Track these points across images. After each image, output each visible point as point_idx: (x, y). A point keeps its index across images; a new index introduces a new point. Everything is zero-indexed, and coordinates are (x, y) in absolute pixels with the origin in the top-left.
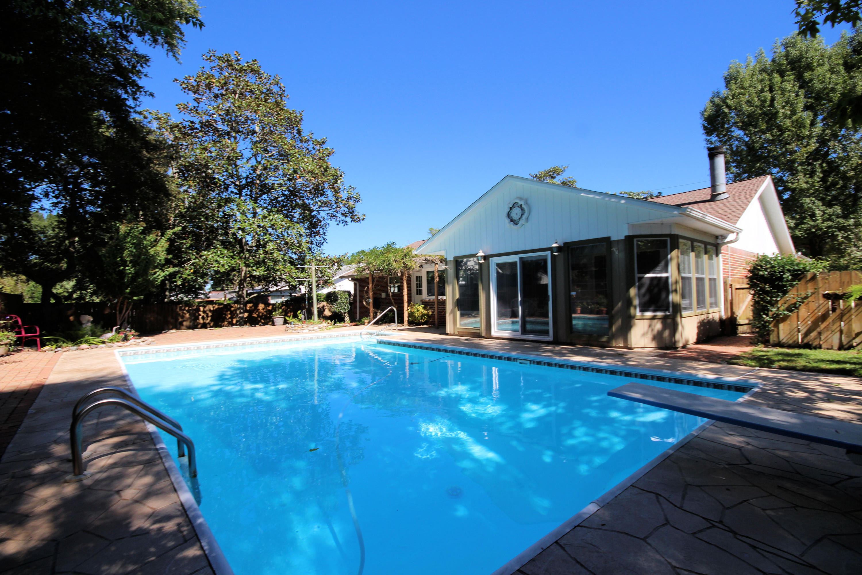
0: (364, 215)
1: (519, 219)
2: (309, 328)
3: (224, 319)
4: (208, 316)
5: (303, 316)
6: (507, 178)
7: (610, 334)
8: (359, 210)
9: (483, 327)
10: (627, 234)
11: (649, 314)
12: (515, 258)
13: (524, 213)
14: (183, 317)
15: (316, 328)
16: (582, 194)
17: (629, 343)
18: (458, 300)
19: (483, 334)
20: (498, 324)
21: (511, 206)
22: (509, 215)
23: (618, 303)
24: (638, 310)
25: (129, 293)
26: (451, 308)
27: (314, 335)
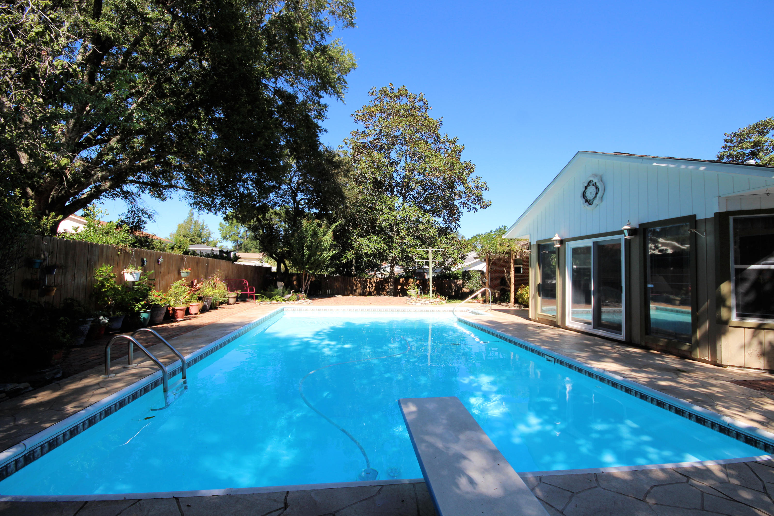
0: (490, 202)
1: (594, 199)
2: (421, 302)
3: (383, 290)
4: (372, 287)
5: (419, 291)
6: (579, 155)
7: (693, 340)
8: (486, 196)
9: (559, 316)
10: (717, 211)
11: (753, 321)
12: (589, 243)
13: (599, 191)
14: (356, 286)
15: (427, 302)
16: (654, 164)
17: (718, 357)
18: (539, 285)
19: (559, 324)
20: (573, 313)
21: (586, 185)
22: (584, 195)
23: (705, 303)
24: (734, 313)
25: (308, 268)
26: (533, 293)
27: (424, 308)
